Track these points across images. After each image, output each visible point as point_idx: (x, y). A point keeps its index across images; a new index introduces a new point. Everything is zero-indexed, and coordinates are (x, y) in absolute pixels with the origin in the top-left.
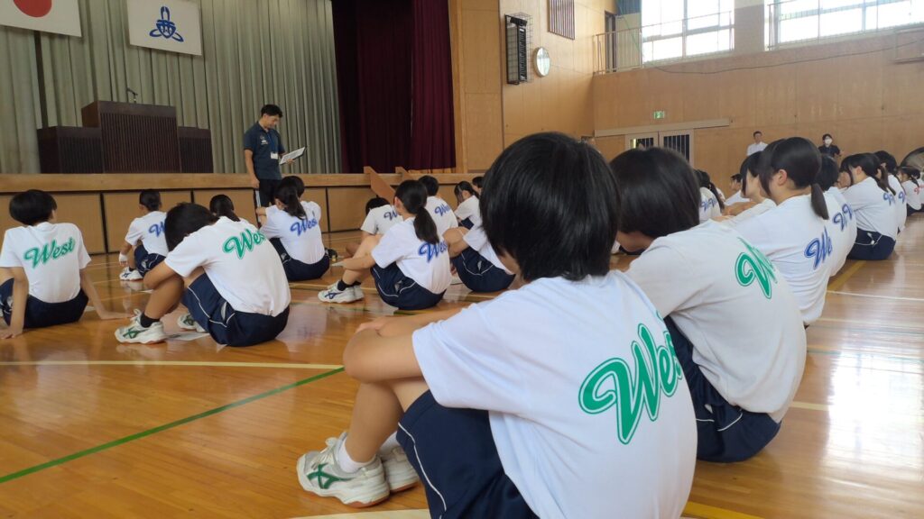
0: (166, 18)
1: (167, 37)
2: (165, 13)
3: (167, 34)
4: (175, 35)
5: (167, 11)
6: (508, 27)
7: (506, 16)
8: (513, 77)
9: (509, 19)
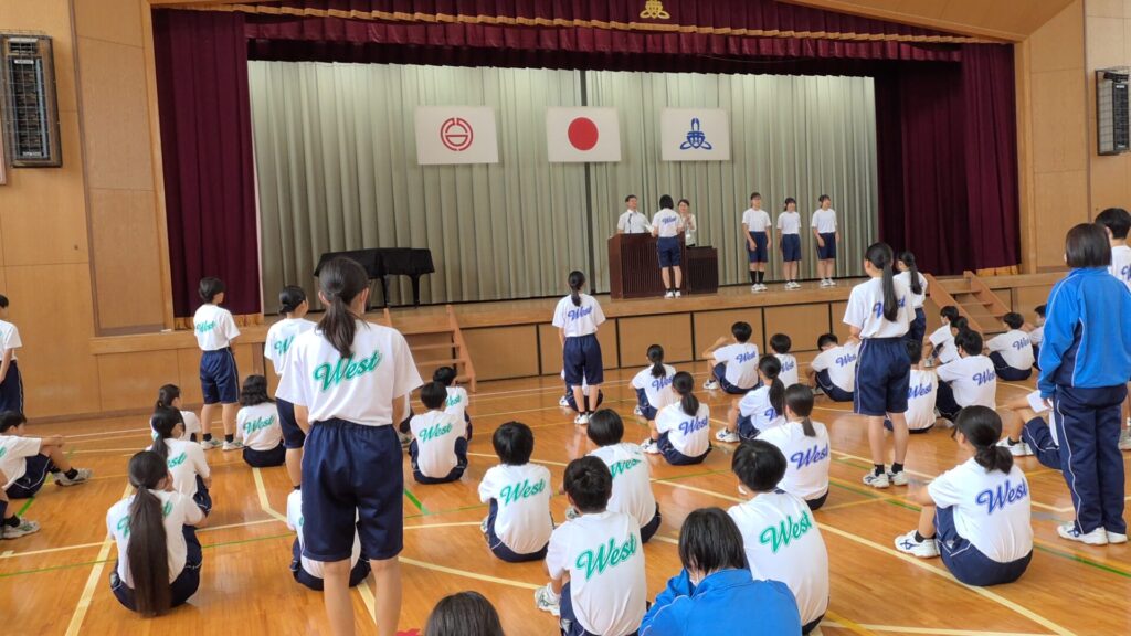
0: (696, 129)
1: (696, 147)
2: (695, 125)
3: (696, 144)
4: (704, 145)
5: (698, 122)
6: (1100, 85)
7: (1096, 72)
8: (1107, 146)
9: (1101, 75)
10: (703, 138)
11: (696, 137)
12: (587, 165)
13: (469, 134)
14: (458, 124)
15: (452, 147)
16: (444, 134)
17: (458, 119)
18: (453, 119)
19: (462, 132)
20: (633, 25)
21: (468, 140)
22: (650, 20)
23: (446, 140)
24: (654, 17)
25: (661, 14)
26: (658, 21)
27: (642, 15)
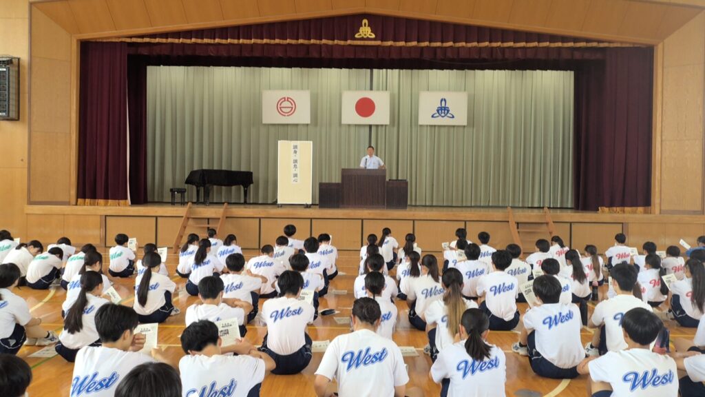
10: (448, 111)
11: (443, 110)
12: (370, 126)
13: (294, 106)
14: (288, 100)
15: (283, 114)
16: (279, 106)
17: (288, 98)
18: (285, 98)
19: (289, 105)
20: (349, 42)
21: (293, 109)
22: (362, 39)
23: (280, 109)
24: (365, 37)
25: (370, 35)
26: (368, 39)
27: (357, 36)
